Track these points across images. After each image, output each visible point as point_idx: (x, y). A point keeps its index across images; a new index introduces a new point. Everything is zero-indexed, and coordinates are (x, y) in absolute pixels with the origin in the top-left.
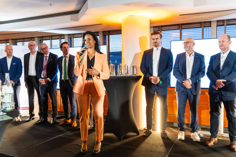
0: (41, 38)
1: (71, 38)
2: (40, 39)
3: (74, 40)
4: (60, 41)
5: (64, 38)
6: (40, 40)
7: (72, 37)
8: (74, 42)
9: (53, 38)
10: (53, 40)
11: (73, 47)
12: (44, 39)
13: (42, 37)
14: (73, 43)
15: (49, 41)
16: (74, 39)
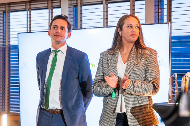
0: (7, 6)
1: (76, 6)
2: (4, 9)
3: (83, 12)
4: (51, 13)
5: (59, 7)
6: (4, 12)
7: (79, 4)
8: (83, 15)
9: (32, 6)
10: (32, 12)
11: (81, 28)
12: (12, 8)
13: (9, 4)
14: (81, 17)
15: (25, 13)
16: (84, 8)
